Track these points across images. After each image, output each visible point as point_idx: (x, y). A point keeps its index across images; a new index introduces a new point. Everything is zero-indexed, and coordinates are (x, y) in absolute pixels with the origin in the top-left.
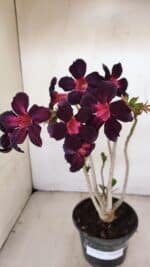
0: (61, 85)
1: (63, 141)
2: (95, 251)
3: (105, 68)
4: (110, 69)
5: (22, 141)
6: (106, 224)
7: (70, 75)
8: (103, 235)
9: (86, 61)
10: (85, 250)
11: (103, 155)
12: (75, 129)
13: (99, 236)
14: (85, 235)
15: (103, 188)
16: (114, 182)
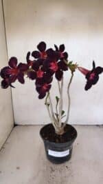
0: (33, 55)
1: (35, 81)
2: (53, 152)
3: (56, 46)
4: (58, 47)
5: (14, 81)
6: (59, 135)
7: (37, 50)
8: (57, 140)
9: (46, 42)
10: (47, 152)
11: (57, 98)
12: (41, 75)
13: (55, 142)
14: (47, 141)
15: (57, 115)
16: (63, 112)
